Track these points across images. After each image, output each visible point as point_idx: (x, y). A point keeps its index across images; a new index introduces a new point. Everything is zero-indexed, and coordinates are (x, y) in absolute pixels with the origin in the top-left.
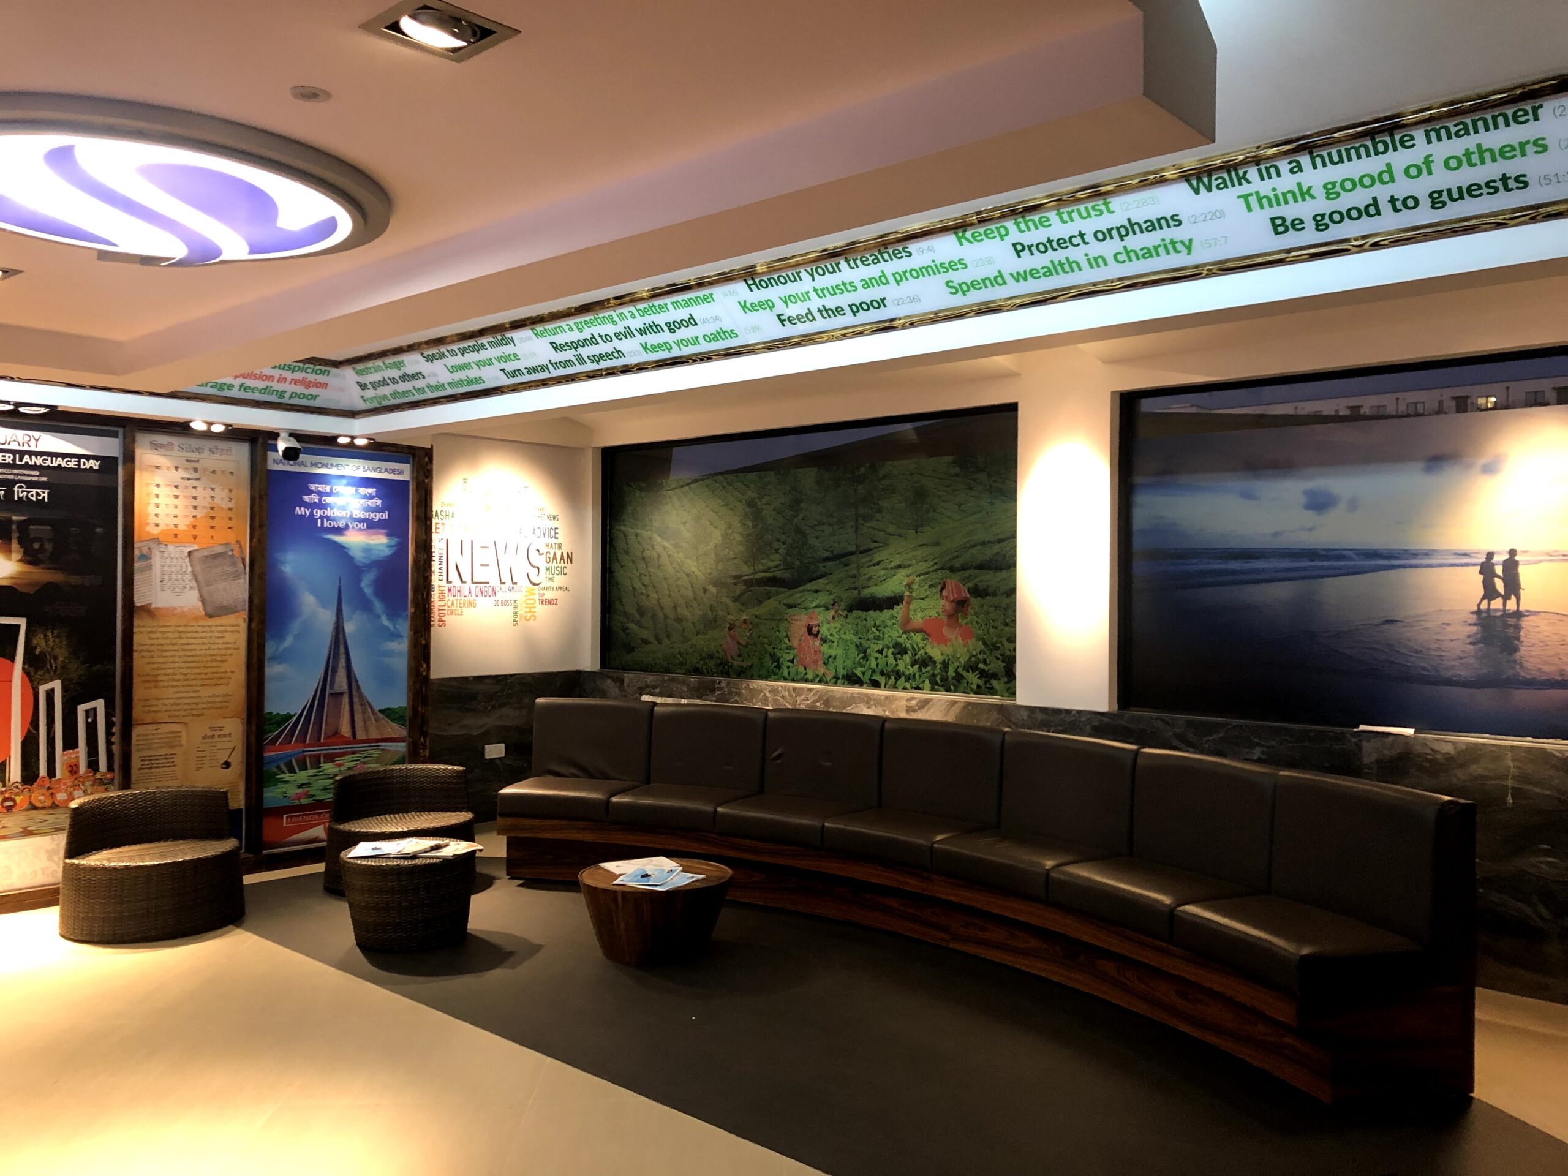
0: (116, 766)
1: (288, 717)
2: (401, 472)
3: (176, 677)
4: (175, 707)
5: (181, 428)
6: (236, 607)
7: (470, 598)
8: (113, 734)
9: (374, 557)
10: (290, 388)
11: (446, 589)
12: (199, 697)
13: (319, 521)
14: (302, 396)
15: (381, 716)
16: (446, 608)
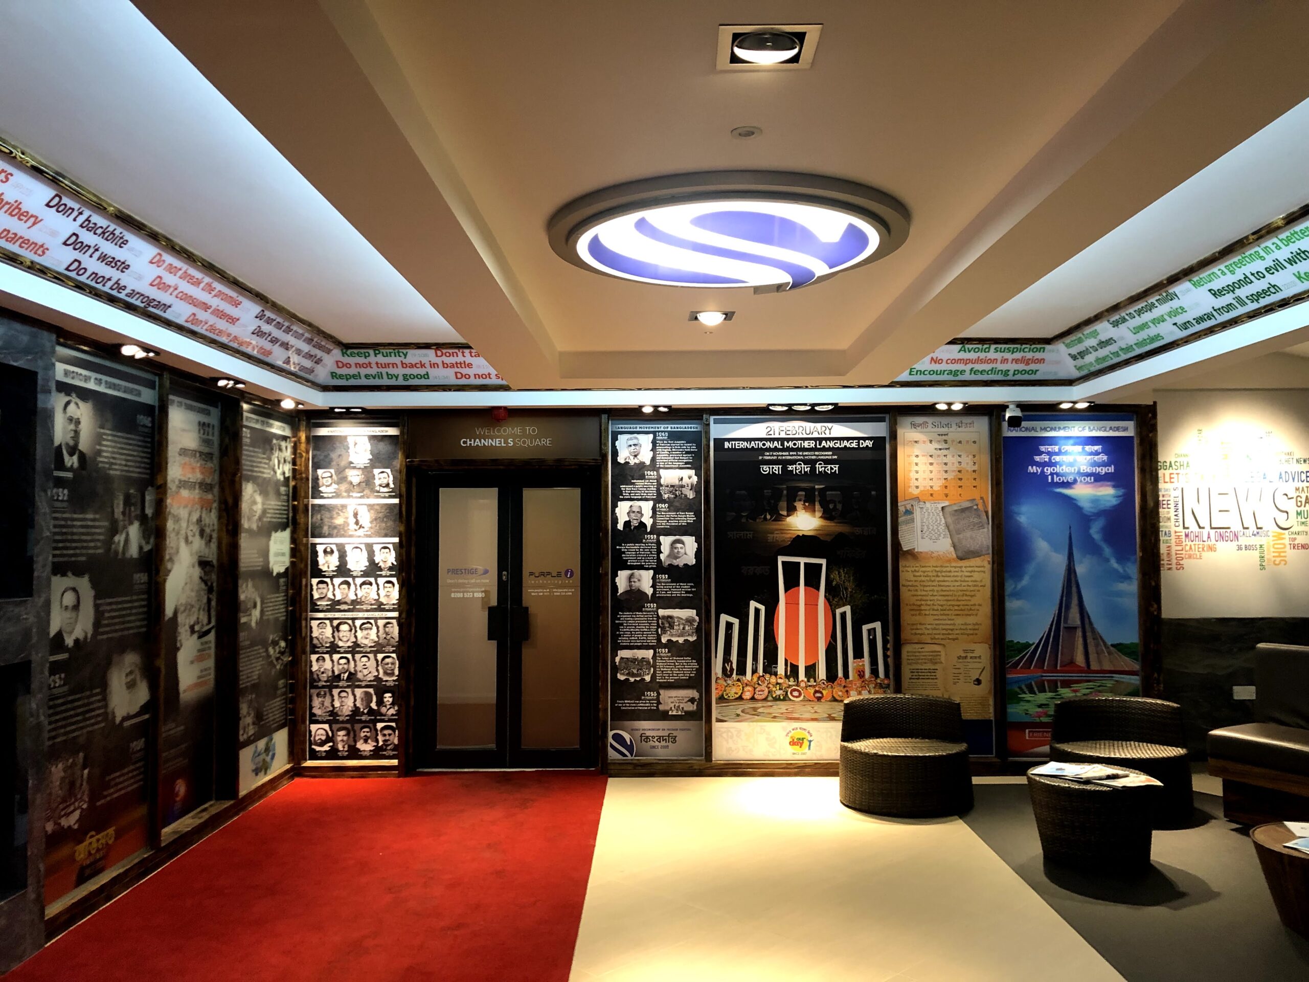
0: (891, 676)
1: (1028, 645)
2: (1125, 429)
3: (935, 608)
4: (935, 632)
5: (928, 410)
6: (982, 551)
7: (1209, 543)
8: (888, 649)
9: (1102, 507)
10: (1012, 367)
11: (1183, 534)
12: (954, 624)
13: (1050, 477)
14: (1023, 372)
15: (1112, 648)
16: (1183, 552)
